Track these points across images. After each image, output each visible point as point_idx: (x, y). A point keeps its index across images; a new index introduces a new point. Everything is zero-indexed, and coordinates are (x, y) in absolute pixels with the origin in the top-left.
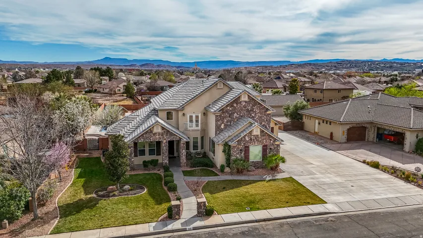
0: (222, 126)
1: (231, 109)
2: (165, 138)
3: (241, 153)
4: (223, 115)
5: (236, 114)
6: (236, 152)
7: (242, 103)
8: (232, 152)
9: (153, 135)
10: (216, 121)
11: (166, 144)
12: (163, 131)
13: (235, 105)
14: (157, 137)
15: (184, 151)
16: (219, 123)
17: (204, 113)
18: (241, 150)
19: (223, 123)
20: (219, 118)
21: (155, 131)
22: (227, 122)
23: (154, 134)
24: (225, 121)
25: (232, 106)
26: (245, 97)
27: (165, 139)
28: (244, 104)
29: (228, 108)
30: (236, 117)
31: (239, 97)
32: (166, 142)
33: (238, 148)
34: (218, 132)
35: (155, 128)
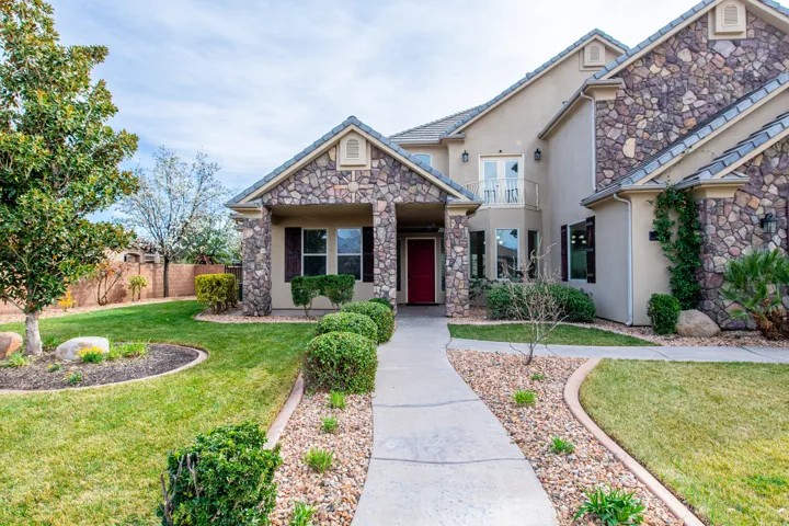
0: (629, 148)
1: (665, 73)
2: (384, 191)
3: (766, 239)
4: (629, 101)
5: (690, 94)
6: (733, 230)
7: (717, 47)
8: (711, 229)
9: (335, 179)
10: (599, 126)
11: (386, 215)
12: (376, 164)
13: (685, 56)
14: (354, 186)
15: (459, 249)
16: (614, 134)
17: (538, 152)
18: (763, 223)
19: (630, 135)
20: (614, 114)
21: (343, 158)
22: (651, 130)
23: (341, 176)
24: (642, 124)
25: (671, 61)
26: (732, 19)
27: (382, 199)
28: (728, 49)
29: (654, 69)
30: (692, 109)
31: (703, 20)
32: (388, 210)
33: (749, 209)
34: (609, 173)
35: (343, 146)
